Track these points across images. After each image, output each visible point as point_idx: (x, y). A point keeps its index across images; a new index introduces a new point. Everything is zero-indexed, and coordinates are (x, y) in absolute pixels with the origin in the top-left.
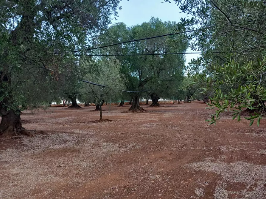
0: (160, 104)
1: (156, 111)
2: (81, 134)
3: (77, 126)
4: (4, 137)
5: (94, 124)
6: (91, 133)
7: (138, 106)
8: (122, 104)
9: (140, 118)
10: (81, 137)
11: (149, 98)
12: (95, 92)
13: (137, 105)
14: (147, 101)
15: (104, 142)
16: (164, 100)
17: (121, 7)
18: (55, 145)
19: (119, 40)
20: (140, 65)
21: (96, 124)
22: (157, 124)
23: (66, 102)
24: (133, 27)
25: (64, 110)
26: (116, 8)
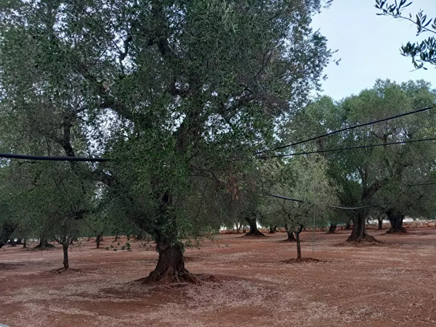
0: (408, 227)
1: (401, 243)
2: (270, 283)
3: (262, 268)
4: (162, 284)
5: (288, 265)
6: (286, 283)
7: (364, 233)
8: (332, 230)
9: (370, 257)
10: (272, 289)
11: (383, 218)
12: (287, 211)
13: (362, 233)
14: (380, 223)
15: (311, 300)
16: (414, 220)
17: (326, 75)
18: (233, 300)
19: (321, 123)
20: (362, 161)
21: (292, 266)
22: (408, 270)
23: (241, 226)
24: (344, 99)
25: (239, 240)
26: (318, 78)
